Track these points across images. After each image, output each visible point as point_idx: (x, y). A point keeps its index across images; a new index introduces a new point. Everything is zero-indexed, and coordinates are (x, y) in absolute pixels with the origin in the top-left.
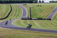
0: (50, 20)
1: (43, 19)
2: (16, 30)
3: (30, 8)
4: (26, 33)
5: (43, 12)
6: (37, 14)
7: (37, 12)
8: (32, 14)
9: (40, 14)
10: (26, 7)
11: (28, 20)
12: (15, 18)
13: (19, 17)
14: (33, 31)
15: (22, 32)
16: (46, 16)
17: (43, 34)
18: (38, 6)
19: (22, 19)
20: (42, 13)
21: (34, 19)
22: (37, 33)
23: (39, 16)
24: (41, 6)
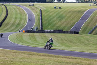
0: (77, 33)
1: (64, 32)
2: (15, 51)
3: (41, 11)
4: (34, 57)
5: (64, 20)
6: (53, 22)
7: (54, 19)
8: (44, 23)
9: (58, 22)
10: (34, 10)
11: (36, 32)
12: (13, 30)
13: (21, 28)
14: (47, 54)
15: (26, 55)
16: (69, 25)
17: (63, 59)
18: (55, 8)
19: (26, 32)
20: (62, 21)
21: (47, 32)
22: (53, 58)
23: (58, 25)
24: (60, 8)
